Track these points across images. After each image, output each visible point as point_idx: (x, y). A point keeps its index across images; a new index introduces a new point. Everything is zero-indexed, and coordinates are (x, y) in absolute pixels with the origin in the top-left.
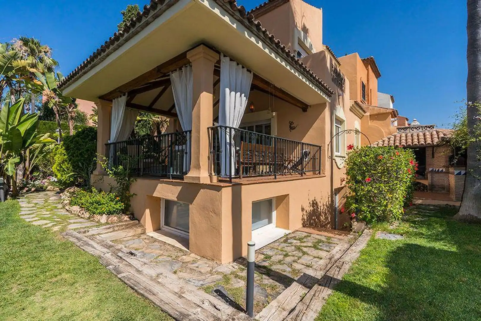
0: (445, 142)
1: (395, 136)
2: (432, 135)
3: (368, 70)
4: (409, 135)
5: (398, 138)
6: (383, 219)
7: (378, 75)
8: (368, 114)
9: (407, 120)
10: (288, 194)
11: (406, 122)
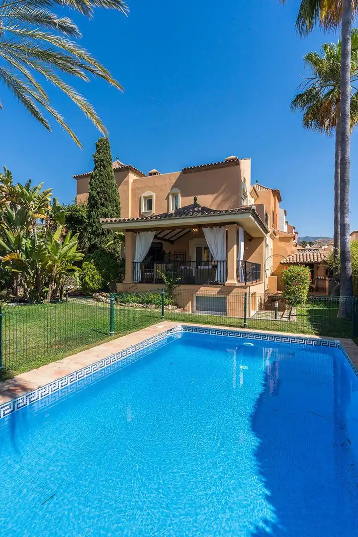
0: (324, 262)
1: (296, 255)
2: (317, 256)
3: (275, 199)
4: (305, 255)
5: (298, 257)
6: (299, 302)
7: (280, 200)
8: (278, 237)
9: (294, 228)
10: (255, 293)
11: (294, 231)
